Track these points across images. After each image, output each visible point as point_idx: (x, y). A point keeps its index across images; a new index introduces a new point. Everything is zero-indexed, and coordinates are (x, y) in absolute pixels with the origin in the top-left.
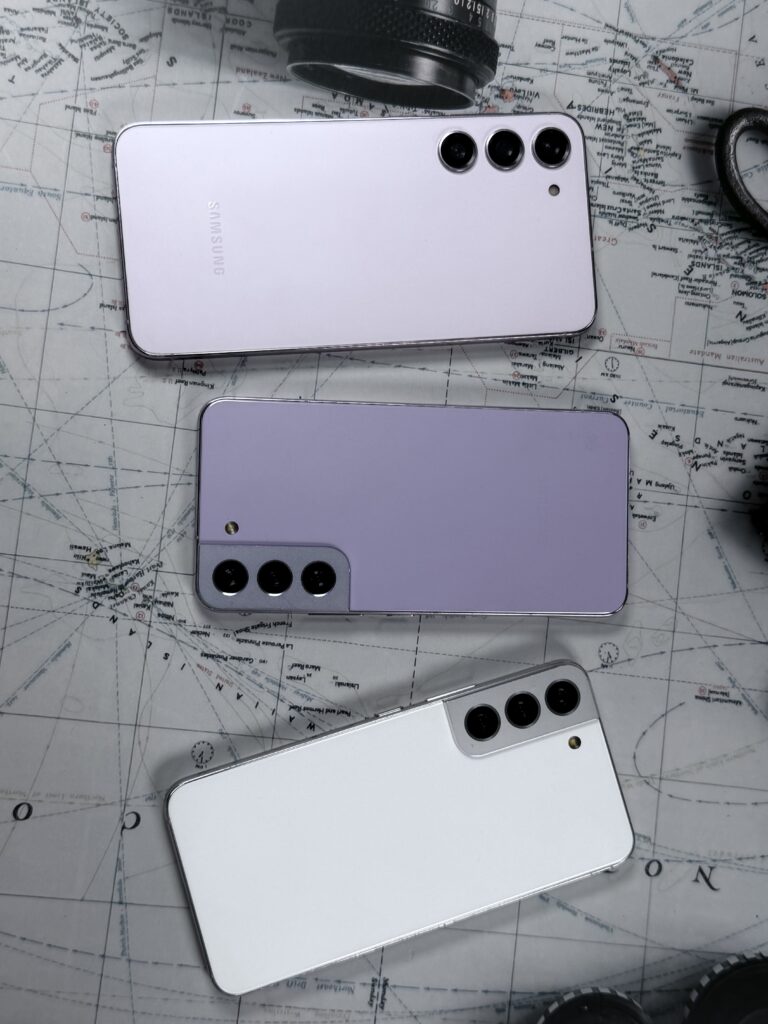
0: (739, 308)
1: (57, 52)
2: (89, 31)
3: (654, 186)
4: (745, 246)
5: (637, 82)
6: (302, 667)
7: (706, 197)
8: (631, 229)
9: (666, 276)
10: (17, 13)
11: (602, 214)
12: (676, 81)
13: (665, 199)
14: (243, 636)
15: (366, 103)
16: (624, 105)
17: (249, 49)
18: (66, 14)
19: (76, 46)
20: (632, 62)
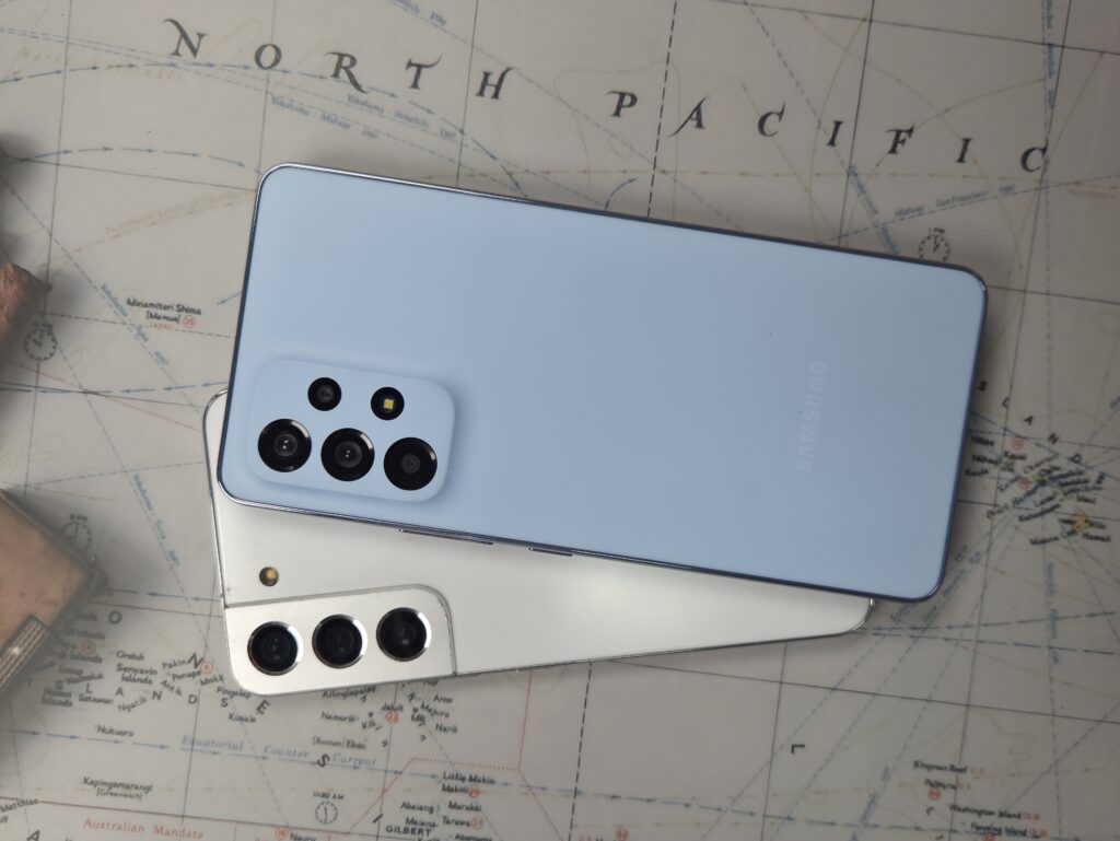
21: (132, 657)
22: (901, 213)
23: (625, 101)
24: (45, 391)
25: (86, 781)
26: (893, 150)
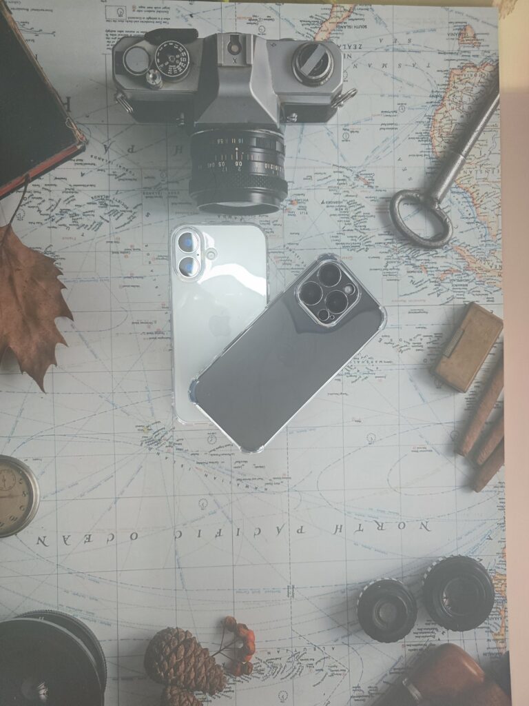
0: (411, 278)
1: (99, 220)
2: (112, 208)
3: (365, 231)
4: (410, 251)
5: (351, 187)
6: (240, 462)
7: (389, 232)
8: (357, 251)
9: (376, 269)
10: (80, 206)
11: (344, 247)
12: (367, 184)
13: (372, 235)
14: (213, 453)
15: (233, 217)
16: (346, 198)
17: (180, 203)
18: (101, 203)
19: (107, 216)
20: (347, 179)
21: (419, 350)
22: (215, 512)
23: (300, 531)
24: (452, 423)
25: (427, 313)
26: (220, 530)
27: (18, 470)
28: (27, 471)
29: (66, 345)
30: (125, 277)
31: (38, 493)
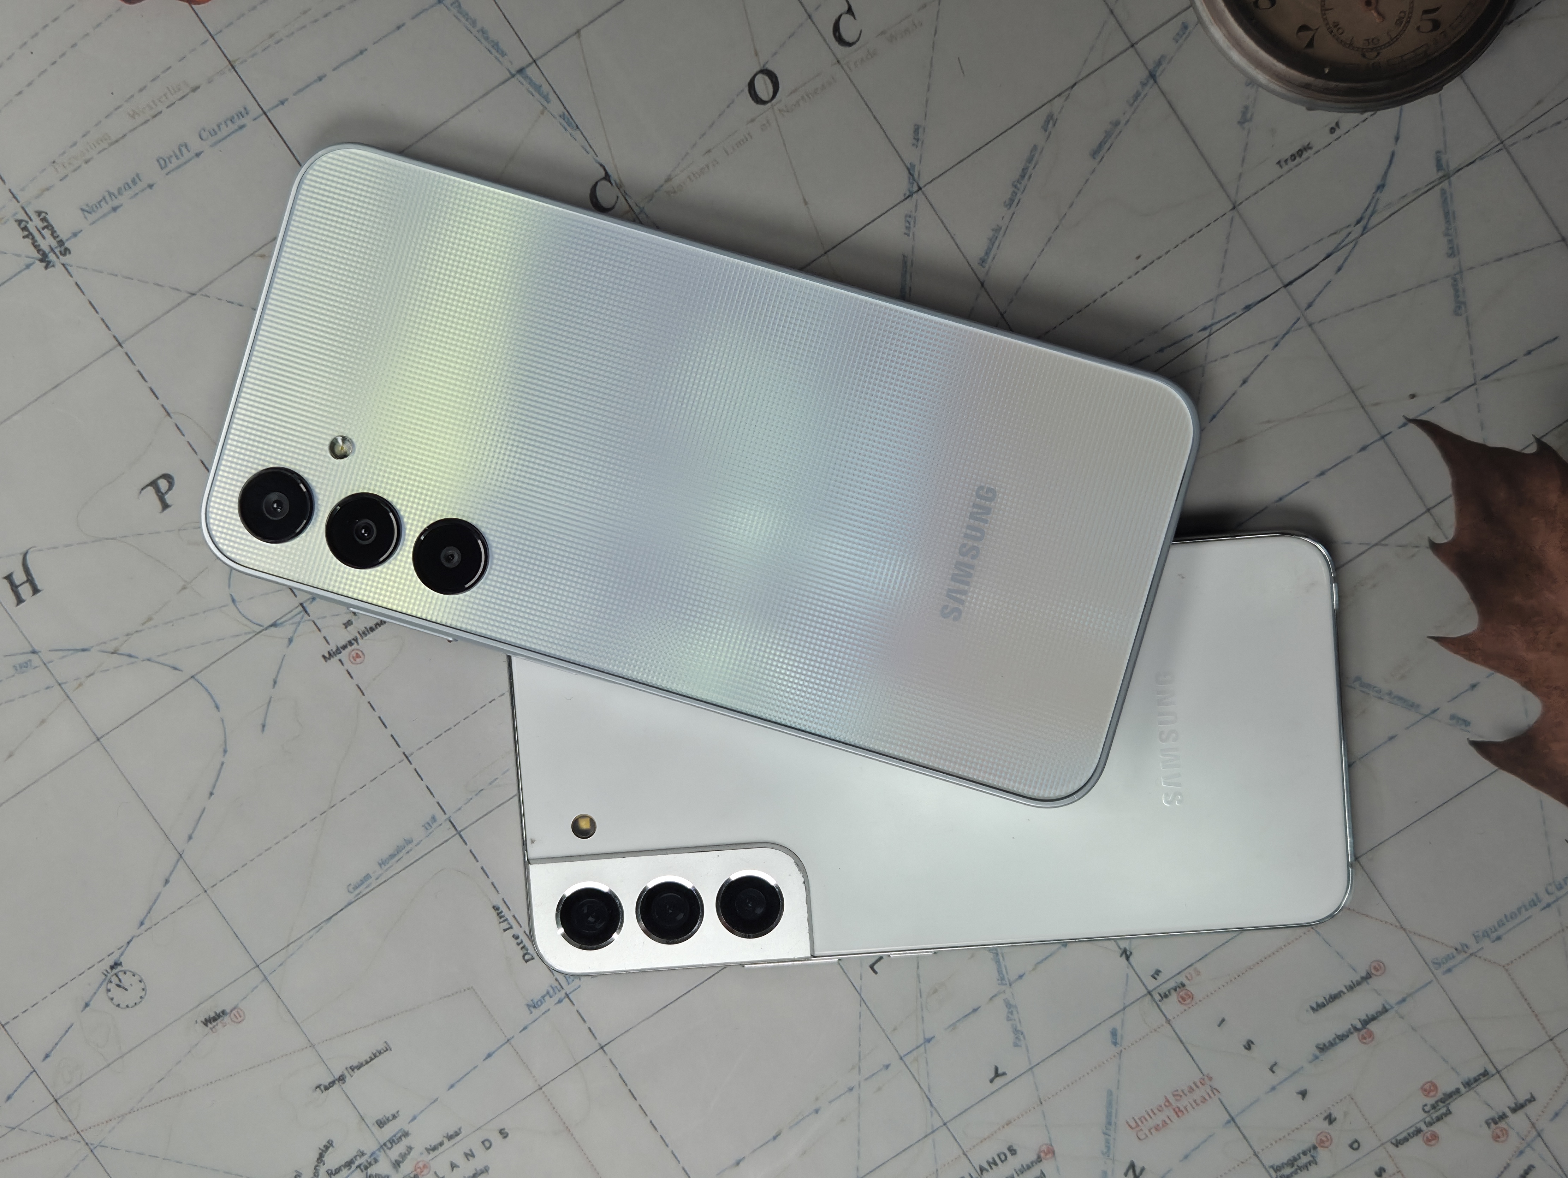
23: (161, 487)
27: (1340, 72)
28: (1307, 86)
29: (1441, 640)
30: (1385, 1010)
31: (1217, 33)
